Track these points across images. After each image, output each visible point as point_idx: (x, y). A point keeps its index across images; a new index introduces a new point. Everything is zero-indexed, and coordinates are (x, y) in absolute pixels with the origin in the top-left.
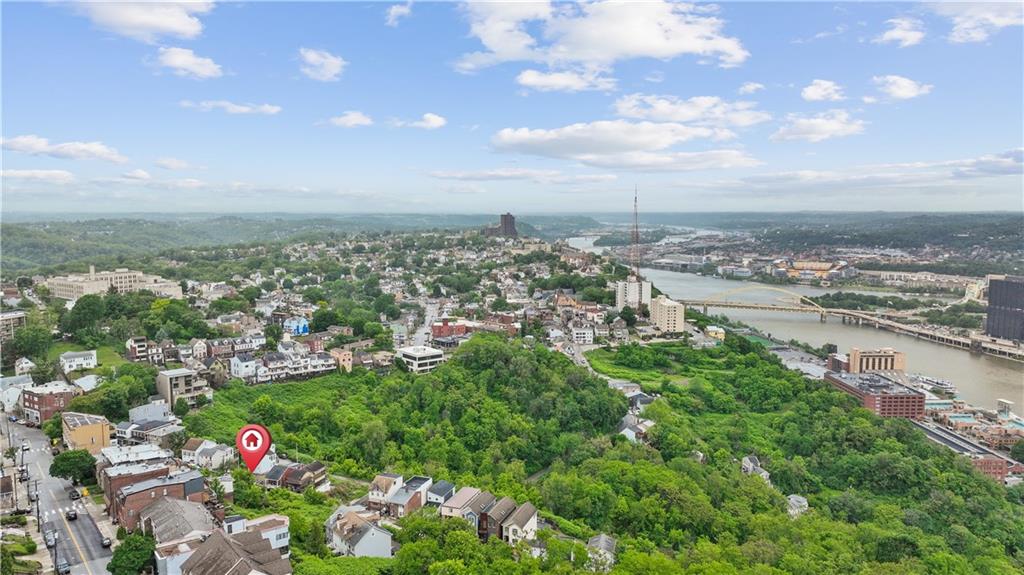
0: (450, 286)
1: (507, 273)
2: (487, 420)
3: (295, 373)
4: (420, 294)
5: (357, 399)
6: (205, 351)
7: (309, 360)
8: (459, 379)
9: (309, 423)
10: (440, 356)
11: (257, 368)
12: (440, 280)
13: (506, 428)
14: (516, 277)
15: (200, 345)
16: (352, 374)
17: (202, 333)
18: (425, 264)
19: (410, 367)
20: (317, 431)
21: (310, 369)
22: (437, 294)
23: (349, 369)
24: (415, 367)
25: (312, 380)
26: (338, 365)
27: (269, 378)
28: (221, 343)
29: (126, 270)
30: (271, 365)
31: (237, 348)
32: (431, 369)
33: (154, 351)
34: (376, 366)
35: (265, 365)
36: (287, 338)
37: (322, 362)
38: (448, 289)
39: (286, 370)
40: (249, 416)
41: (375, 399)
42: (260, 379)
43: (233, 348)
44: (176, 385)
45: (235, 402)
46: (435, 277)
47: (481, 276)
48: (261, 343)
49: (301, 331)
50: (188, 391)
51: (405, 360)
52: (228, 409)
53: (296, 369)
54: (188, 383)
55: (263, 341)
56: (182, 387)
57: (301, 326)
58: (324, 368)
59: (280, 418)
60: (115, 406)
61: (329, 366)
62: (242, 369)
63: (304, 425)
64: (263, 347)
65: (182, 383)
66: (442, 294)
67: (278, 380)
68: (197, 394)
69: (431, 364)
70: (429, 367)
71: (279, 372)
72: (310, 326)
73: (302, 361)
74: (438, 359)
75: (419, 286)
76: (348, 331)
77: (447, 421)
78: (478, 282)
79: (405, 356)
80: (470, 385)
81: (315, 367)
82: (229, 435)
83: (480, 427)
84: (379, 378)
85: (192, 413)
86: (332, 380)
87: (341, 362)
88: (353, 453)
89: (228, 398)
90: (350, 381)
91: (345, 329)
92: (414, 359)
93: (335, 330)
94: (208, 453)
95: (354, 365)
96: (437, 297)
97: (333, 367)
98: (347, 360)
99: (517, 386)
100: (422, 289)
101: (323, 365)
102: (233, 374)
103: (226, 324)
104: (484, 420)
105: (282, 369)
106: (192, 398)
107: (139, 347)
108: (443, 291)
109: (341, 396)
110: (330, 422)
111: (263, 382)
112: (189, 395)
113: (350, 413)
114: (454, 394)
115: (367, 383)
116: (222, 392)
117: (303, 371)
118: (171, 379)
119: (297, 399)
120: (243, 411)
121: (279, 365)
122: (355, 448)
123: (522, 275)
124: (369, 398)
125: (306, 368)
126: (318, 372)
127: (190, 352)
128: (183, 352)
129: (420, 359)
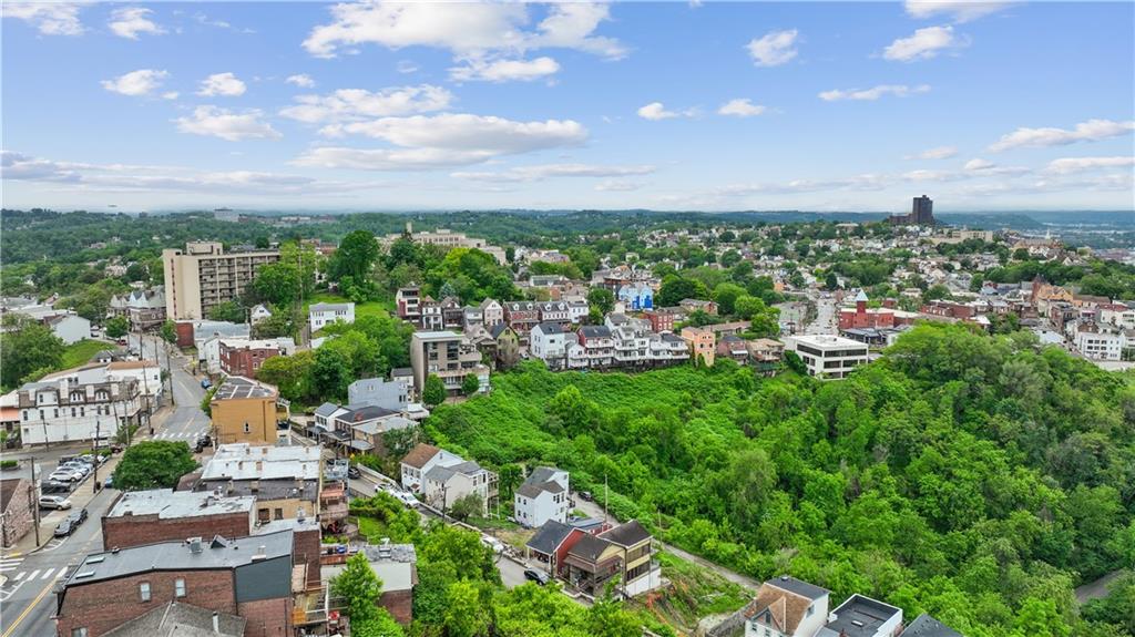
0: (851, 276)
1: (934, 263)
2: (965, 474)
3: (624, 359)
4: (807, 286)
5: (721, 410)
6: (501, 317)
7: (647, 340)
8: (900, 393)
9: (639, 442)
10: (863, 352)
11: (567, 347)
12: (837, 269)
13: (1004, 494)
14: (949, 268)
15: (493, 309)
16: (713, 370)
17: (504, 294)
18: (812, 253)
19: (809, 366)
20: (649, 457)
21: (649, 356)
22: (831, 285)
23: (709, 362)
24: (818, 366)
25: (652, 372)
26: (693, 355)
27: (586, 364)
28: (524, 308)
29: (448, 231)
30: (590, 344)
31: (546, 316)
32: (845, 374)
33: (431, 310)
34: (752, 360)
35: (581, 343)
36: (619, 308)
37: (667, 346)
38: (848, 280)
39: (612, 354)
40: (544, 419)
41: (750, 413)
42: (571, 363)
43: (540, 314)
44: (435, 356)
45: (527, 394)
46: (829, 266)
47: (895, 265)
48: (582, 313)
49: (642, 304)
50: (452, 367)
51: (801, 354)
52: (513, 404)
53: (626, 353)
54: (452, 354)
55: (585, 311)
56: (443, 360)
57: (643, 298)
58: (670, 356)
59: (593, 426)
60: (326, 377)
61: (678, 353)
62: (546, 345)
63: (629, 444)
64: (584, 320)
65: (442, 352)
66: (839, 287)
67: (597, 368)
68: (464, 373)
69: (847, 364)
70: (842, 369)
71: (601, 355)
72: (655, 300)
73: (637, 342)
74: (858, 358)
75: (805, 275)
76: (709, 308)
77: (883, 466)
78: (891, 272)
79: (801, 348)
80: (921, 405)
81: (656, 353)
82: (505, 445)
83: (948, 485)
84: (757, 379)
85: (451, 403)
86: (682, 375)
87: (697, 348)
88: (709, 504)
89: (516, 386)
90: (711, 379)
91: (707, 304)
92: (818, 353)
93: (692, 306)
94: (441, 475)
95: (718, 356)
96: (831, 290)
97: (684, 356)
98: (706, 345)
99: (1014, 414)
100: (810, 280)
101: (669, 351)
102: (534, 353)
103: (540, 287)
104: (957, 472)
105: (606, 350)
106: (458, 378)
107: (409, 302)
108: (841, 282)
109: (694, 403)
110: (672, 443)
111: (576, 369)
112: (452, 374)
113: (707, 431)
114: (893, 419)
115: (738, 385)
116: (510, 376)
117: (638, 357)
118: (425, 344)
119: (624, 401)
120: (535, 409)
121: (601, 344)
122: (715, 497)
123: (957, 266)
124: (740, 410)
125: (642, 353)
126: (661, 361)
127: (480, 316)
128: (470, 316)
129: (829, 354)
